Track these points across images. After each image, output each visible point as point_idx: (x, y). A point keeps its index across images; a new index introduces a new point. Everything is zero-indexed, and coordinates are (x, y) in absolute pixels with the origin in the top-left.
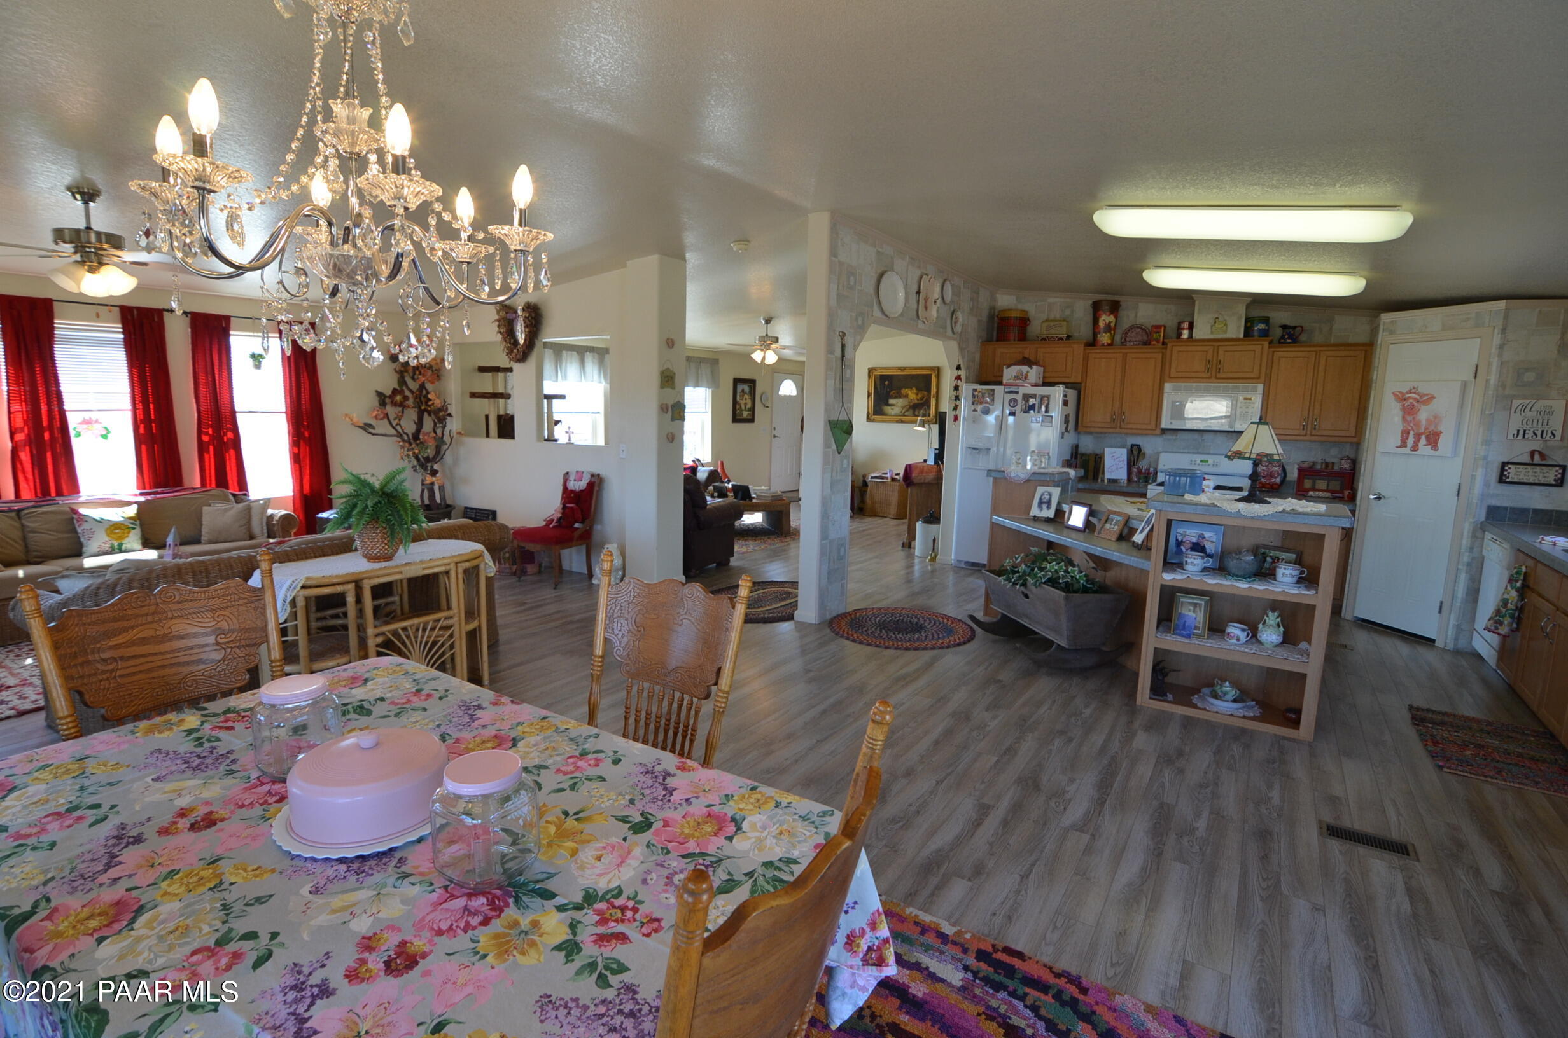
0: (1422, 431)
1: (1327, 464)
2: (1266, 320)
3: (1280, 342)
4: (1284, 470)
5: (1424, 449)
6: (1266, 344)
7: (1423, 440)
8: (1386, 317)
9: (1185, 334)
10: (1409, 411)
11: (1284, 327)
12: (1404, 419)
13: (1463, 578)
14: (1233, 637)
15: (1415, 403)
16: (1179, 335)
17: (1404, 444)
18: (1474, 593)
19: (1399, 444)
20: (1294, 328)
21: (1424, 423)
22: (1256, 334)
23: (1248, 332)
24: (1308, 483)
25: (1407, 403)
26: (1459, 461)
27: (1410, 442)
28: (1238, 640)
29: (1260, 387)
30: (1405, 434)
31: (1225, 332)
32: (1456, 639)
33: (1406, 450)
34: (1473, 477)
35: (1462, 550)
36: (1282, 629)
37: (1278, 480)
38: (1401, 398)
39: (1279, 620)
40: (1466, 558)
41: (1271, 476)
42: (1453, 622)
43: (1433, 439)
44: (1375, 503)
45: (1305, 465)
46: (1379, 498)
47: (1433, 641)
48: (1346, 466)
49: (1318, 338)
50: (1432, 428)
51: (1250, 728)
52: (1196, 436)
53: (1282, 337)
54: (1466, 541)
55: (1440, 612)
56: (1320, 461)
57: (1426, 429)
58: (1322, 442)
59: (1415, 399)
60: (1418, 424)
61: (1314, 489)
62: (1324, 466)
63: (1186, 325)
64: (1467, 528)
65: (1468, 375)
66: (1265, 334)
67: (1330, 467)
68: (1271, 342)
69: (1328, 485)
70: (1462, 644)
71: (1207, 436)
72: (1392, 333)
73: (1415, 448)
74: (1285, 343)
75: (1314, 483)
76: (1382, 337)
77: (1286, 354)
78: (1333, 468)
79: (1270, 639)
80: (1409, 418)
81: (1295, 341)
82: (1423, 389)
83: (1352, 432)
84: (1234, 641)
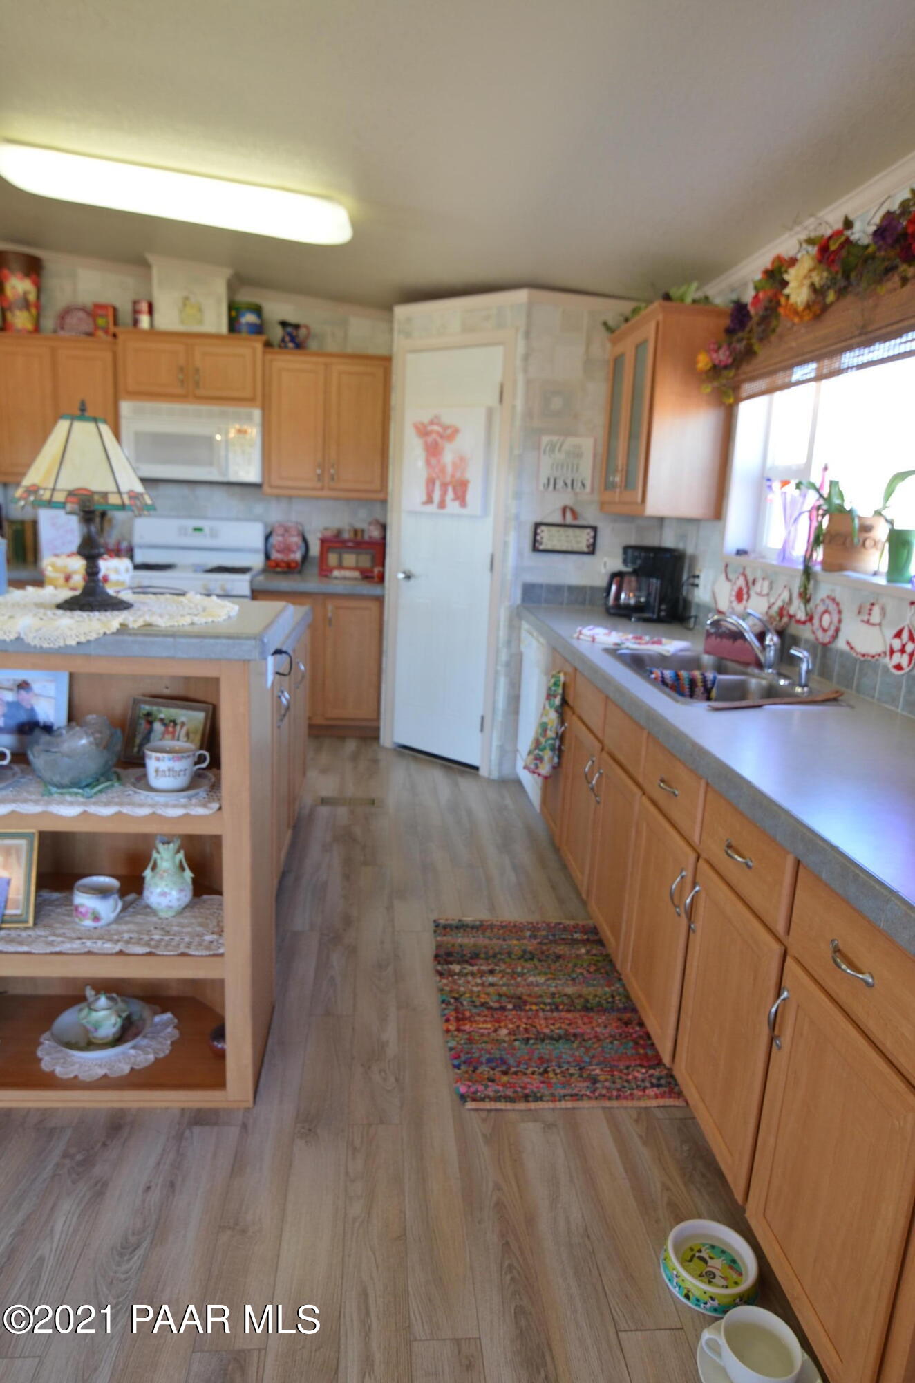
0: (448, 479)
1: (356, 532)
2: (258, 310)
3: (280, 347)
4: (305, 540)
5: (453, 506)
6: (259, 346)
7: (450, 495)
8: (401, 311)
9: (144, 321)
10: (433, 451)
11: (284, 324)
12: (428, 463)
13: (503, 682)
14: (84, 915)
15: (439, 440)
16: (136, 322)
17: (430, 500)
18: (514, 700)
19: (424, 498)
20: (297, 327)
21: (449, 469)
22: (244, 329)
23: (233, 325)
24: (333, 559)
25: (430, 439)
26: (490, 521)
27: (437, 496)
28: (96, 918)
29: (257, 414)
30: (431, 482)
31: (201, 322)
32: (500, 764)
33: (433, 508)
34: (506, 544)
35: (500, 646)
36: (188, 874)
37: (297, 556)
38: (423, 431)
39: (181, 856)
40: (504, 657)
41: (287, 549)
42: (495, 743)
43: (461, 490)
44: (405, 584)
45: (329, 534)
46: (408, 577)
47: (476, 768)
48: (376, 533)
49: (331, 346)
50: (458, 475)
51: (135, 1105)
52: (185, 490)
53: (283, 340)
54: (503, 634)
55: (482, 730)
56: (347, 527)
57: (453, 476)
58: (348, 500)
59: (438, 433)
60: (443, 470)
61: (340, 567)
62: (352, 535)
63: (144, 307)
64: (503, 614)
65: (493, 400)
66: (258, 329)
67: (359, 534)
68: (268, 344)
69: (357, 561)
70: (507, 772)
71: (202, 491)
72: (408, 335)
73: (442, 505)
74: (286, 347)
75: (340, 560)
76: (400, 344)
77: (287, 364)
78: (362, 536)
79: (164, 902)
80: (433, 461)
81: (299, 345)
82: (447, 419)
83: (377, 485)
84: (88, 923)
